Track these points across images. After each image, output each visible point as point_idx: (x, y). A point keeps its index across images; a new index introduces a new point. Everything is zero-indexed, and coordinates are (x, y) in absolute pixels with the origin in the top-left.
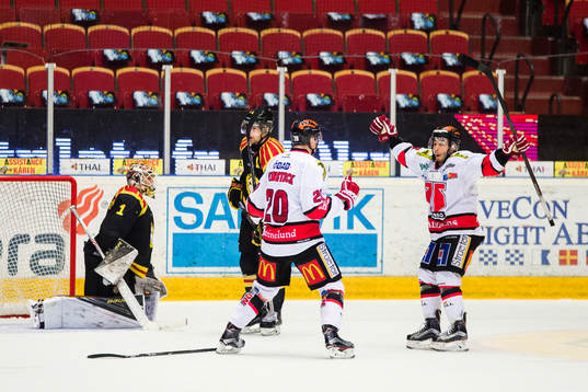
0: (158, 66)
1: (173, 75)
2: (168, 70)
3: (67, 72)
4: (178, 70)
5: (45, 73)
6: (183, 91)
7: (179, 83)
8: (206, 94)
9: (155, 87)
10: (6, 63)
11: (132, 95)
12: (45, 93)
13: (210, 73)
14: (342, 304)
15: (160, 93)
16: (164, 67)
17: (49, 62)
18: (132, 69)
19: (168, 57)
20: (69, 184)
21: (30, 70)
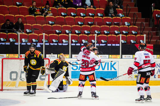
0: (68, 34)
1: (71, 36)
2: (70, 35)
3: (47, 35)
4: (72, 35)
5: (43, 35)
6: (74, 39)
7: (73, 38)
8: (79, 40)
9: (67, 38)
10: (34, 33)
11: (62, 40)
12: (43, 40)
13: (79, 35)
14: (95, 87)
15: (68, 40)
16: (69, 34)
17: (44, 33)
18: (62, 35)
19: (70, 32)
20: (48, 60)
21: (39, 35)
